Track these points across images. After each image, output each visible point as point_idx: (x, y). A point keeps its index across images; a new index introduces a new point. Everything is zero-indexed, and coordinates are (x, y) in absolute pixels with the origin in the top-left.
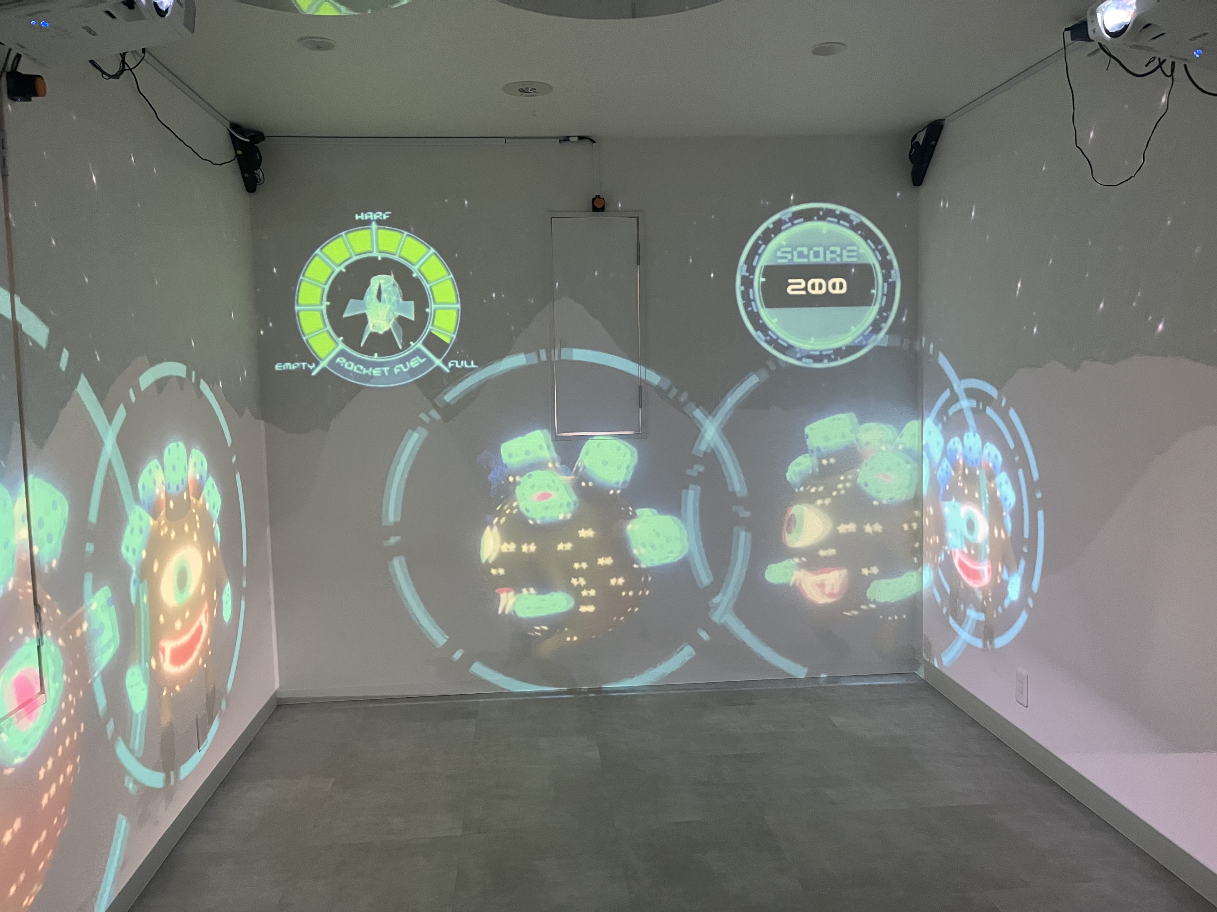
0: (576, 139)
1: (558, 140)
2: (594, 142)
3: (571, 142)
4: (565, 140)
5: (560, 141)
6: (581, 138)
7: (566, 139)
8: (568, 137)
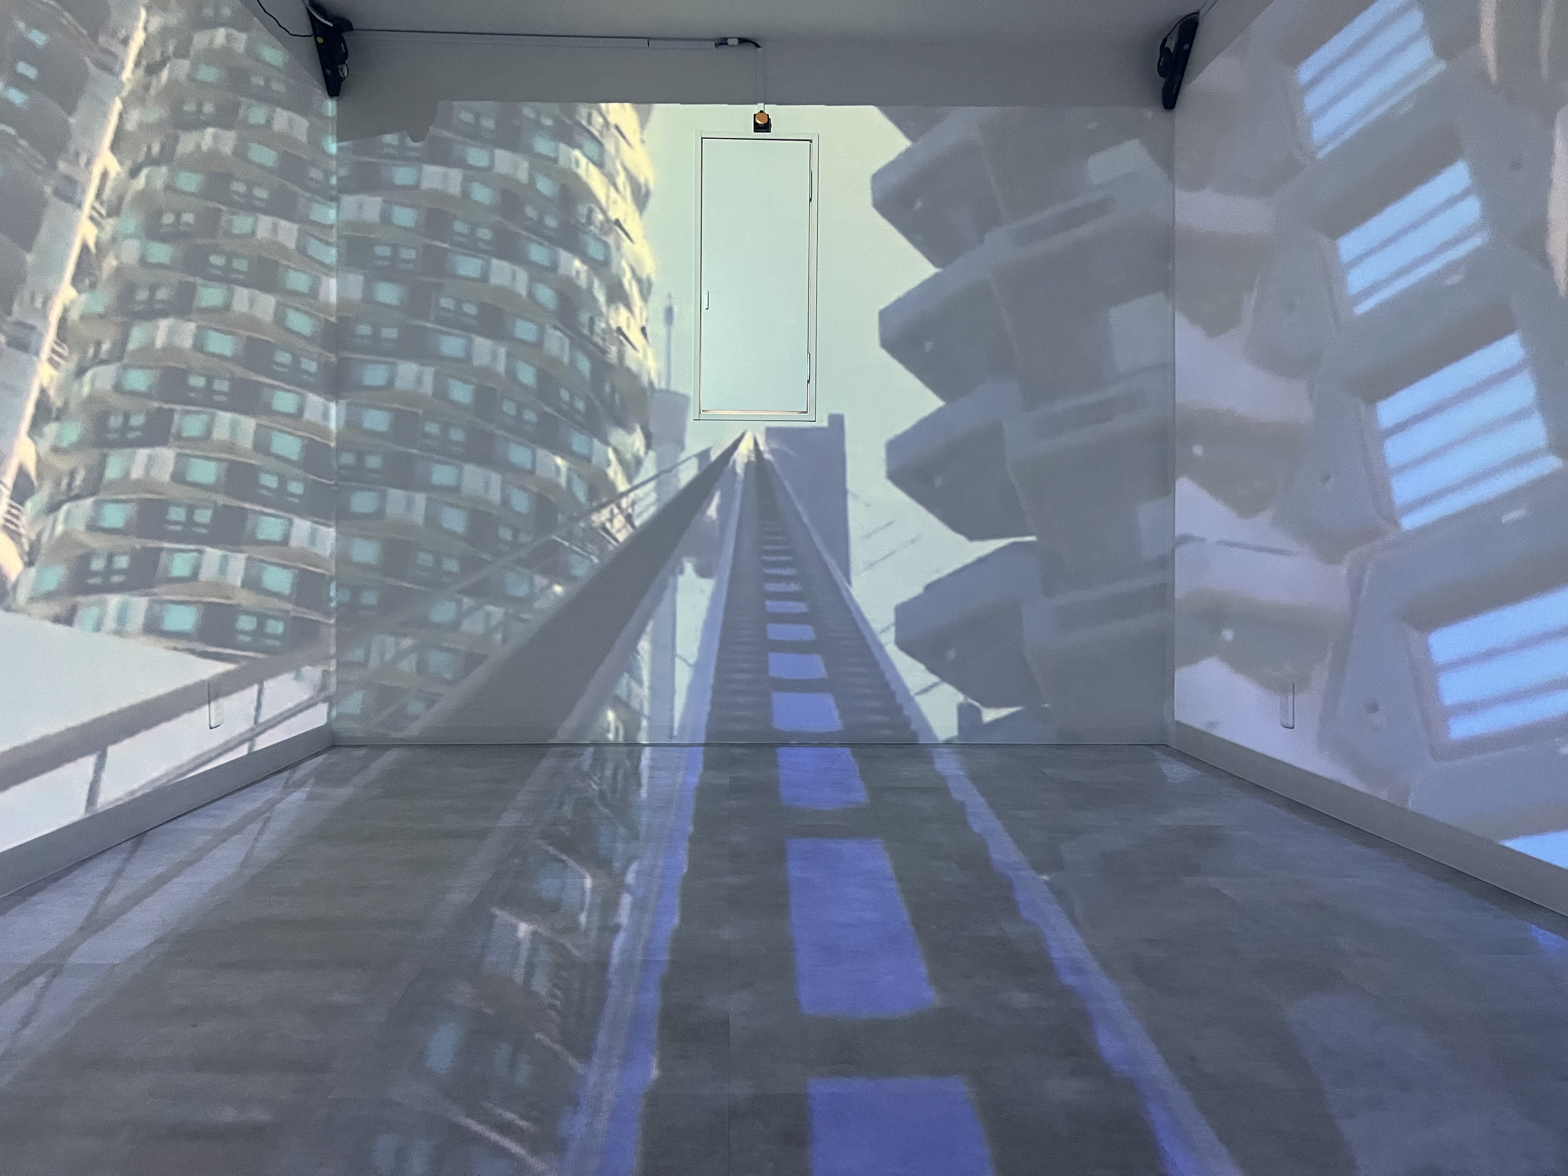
0: (736, 42)
1: (713, 43)
2: (758, 46)
3: (730, 46)
4: (721, 44)
5: (716, 44)
6: (742, 41)
7: (723, 42)
8: (726, 39)
